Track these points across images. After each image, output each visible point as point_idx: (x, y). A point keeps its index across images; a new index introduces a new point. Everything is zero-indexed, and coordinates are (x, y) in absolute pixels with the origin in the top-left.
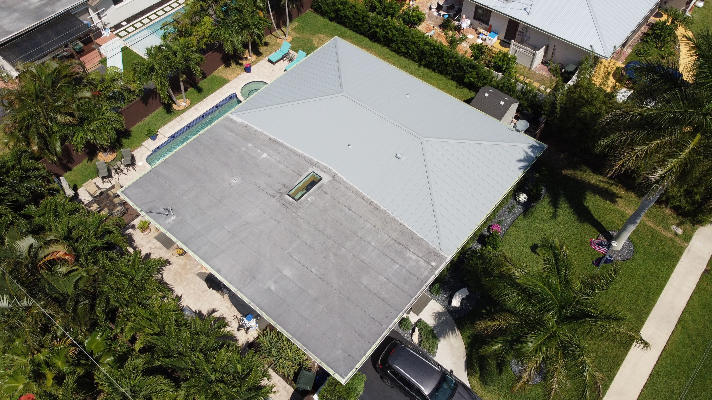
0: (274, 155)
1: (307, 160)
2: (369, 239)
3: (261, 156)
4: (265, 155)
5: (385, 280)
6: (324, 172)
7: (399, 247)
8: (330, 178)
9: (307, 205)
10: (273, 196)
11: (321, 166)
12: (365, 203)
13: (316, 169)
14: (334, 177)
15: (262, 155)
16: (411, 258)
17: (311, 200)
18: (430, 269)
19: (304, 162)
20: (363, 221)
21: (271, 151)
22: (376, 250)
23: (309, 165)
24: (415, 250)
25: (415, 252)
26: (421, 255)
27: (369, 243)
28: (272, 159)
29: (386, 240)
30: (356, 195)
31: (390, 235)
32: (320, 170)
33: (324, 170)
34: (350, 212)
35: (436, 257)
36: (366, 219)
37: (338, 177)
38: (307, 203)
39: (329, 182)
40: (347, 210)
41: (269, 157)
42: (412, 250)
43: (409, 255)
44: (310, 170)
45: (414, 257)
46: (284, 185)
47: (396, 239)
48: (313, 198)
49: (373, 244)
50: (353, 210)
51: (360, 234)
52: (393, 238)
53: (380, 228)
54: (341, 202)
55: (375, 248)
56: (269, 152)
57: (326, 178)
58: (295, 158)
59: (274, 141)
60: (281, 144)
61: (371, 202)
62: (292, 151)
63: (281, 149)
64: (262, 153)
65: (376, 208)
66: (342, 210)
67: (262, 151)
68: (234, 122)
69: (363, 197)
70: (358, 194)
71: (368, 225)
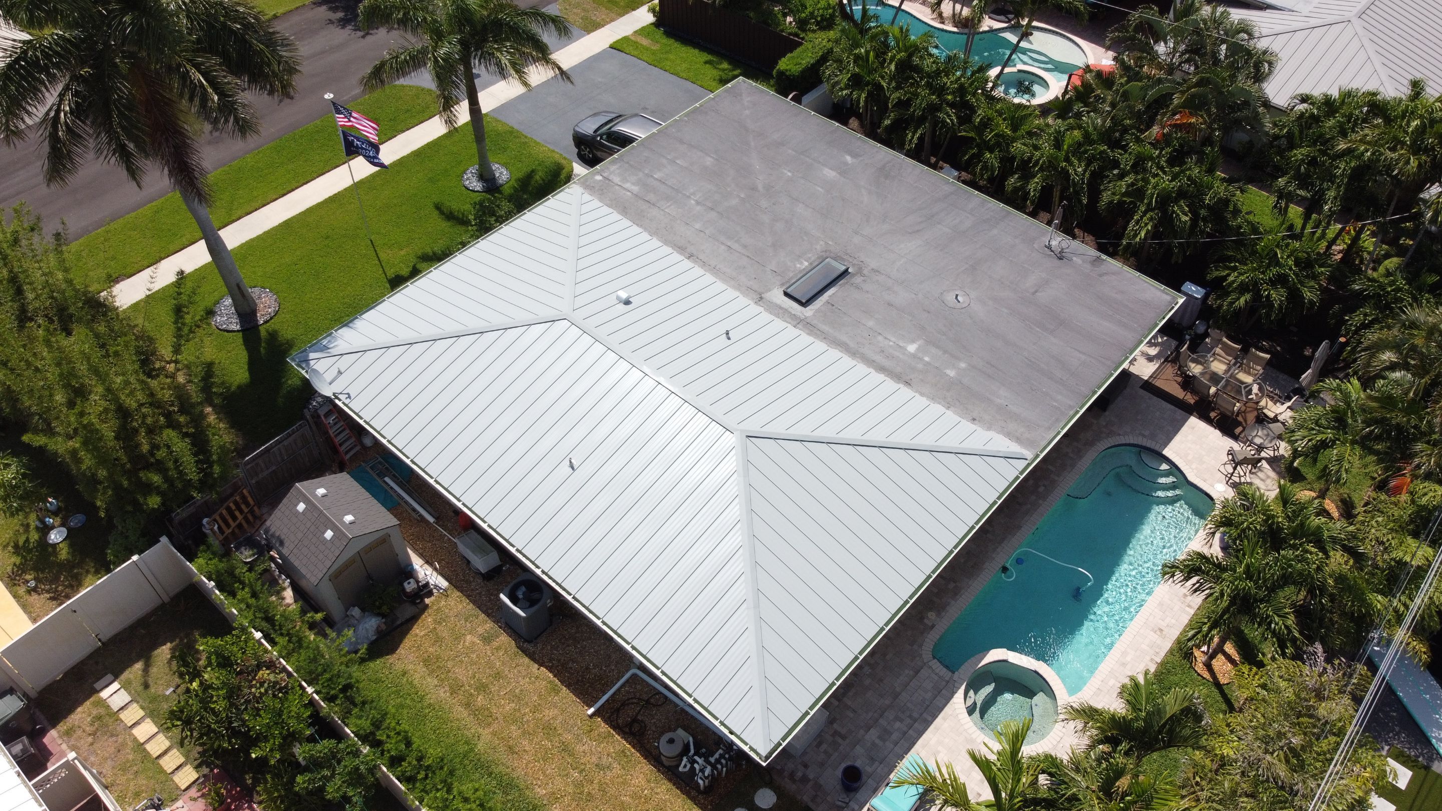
0: (891, 346)
1: (818, 332)
2: (698, 208)
3: (919, 346)
4: (912, 348)
5: (678, 162)
6: (781, 308)
7: (651, 197)
8: (767, 296)
9: (808, 254)
10: (875, 271)
11: (790, 320)
12: (701, 257)
13: (798, 314)
14: (760, 299)
15: (918, 349)
16: (633, 184)
17: (801, 263)
18: (605, 172)
19: (826, 328)
20: (707, 232)
21: (901, 356)
22: (688, 194)
23: (814, 322)
24: (624, 194)
25: (624, 192)
26: (617, 187)
27: (698, 203)
28: (893, 339)
29: (670, 206)
30: (717, 268)
31: (662, 213)
32: (790, 310)
33: (781, 311)
34: (729, 244)
35: (593, 184)
36: (702, 234)
37: (753, 299)
38: (810, 258)
39: (768, 289)
40: (736, 246)
41: (901, 344)
42: (628, 193)
43: (635, 189)
44: (808, 311)
45: (628, 185)
46: (857, 288)
47: (652, 207)
48: (798, 266)
49: (693, 202)
50: (723, 247)
51: (713, 215)
52: (657, 209)
53: (678, 222)
54: (745, 259)
55: (689, 197)
56: (904, 354)
57: (776, 294)
58: (844, 338)
59: (897, 377)
60: (881, 369)
61: (690, 257)
62: (853, 353)
63: (878, 358)
64: (920, 355)
65: (681, 249)
66: (745, 247)
67: (921, 359)
68: (1009, 435)
69: (704, 264)
70: (714, 271)
71: (698, 226)
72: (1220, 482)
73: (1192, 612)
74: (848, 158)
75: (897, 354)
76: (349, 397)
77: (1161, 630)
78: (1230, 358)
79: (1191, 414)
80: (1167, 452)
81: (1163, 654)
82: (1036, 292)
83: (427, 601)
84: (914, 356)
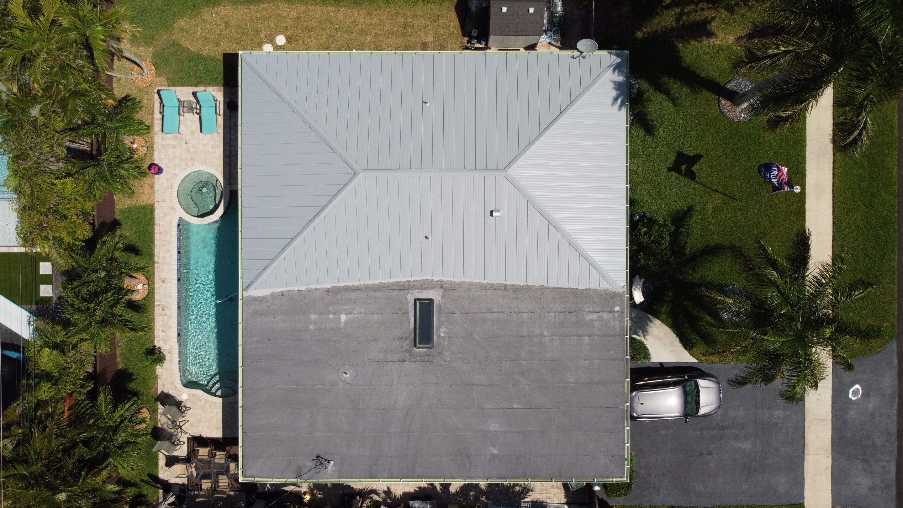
0: (354, 309)
1: (395, 288)
2: (538, 331)
3: (340, 322)
4: (343, 317)
5: (587, 362)
6: (426, 288)
7: (572, 317)
8: (440, 292)
9: (446, 343)
10: (403, 360)
11: (416, 283)
12: (500, 293)
13: (414, 292)
14: (442, 285)
15: (340, 319)
16: (593, 320)
17: (444, 332)
18: (618, 316)
19: (394, 293)
20: (515, 315)
21: (344, 307)
22: (554, 337)
23: (402, 293)
24: (589, 307)
25: (591, 309)
26: (599, 309)
27: (542, 335)
28: (357, 316)
29: (555, 318)
30: (484, 290)
31: (554, 309)
32: (420, 291)
33: (424, 286)
34: (495, 315)
35: (614, 299)
36: (516, 311)
37: (446, 283)
38: (444, 340)
39: (443, 297)
40: (490, 316)
41: (350, 316)
42: (587, 310)
43: (589, 317)
44: (411, 298)
45: (595, 316)
46: (400, 338)
47: (564, 310)
48: (445, 329)
49: (546, 333)
50: (496, 310)
51: (525, 332)
52: (559, 310)
53: (538, 310)
54: (476, 311)
55: (552, 336)
56: (344, 310)
57: (435, 295)
58: (379, 294)
59: (335, 291)
60: (347, 289)
61: (505, 287)
62: (367, 288)
63: (353, 295)
64: (336, 316)
65: (516, 289)
66: (485, 321)
67: (334, 313)
68: (260, 299)
69: (493, 287)
70: (485, 287)
71: (525, 316)
72: (186, 400)
73: (156, 303)
74: (496, 452)
75: (347, 307)
76: (573, 57)
77: (163, 282)
78: (219, 489)
79: (223, 438)
80: (221, 399)
81: (156, 269)
82: (312, 416)
83: (467, 39)
84: (338, 313)
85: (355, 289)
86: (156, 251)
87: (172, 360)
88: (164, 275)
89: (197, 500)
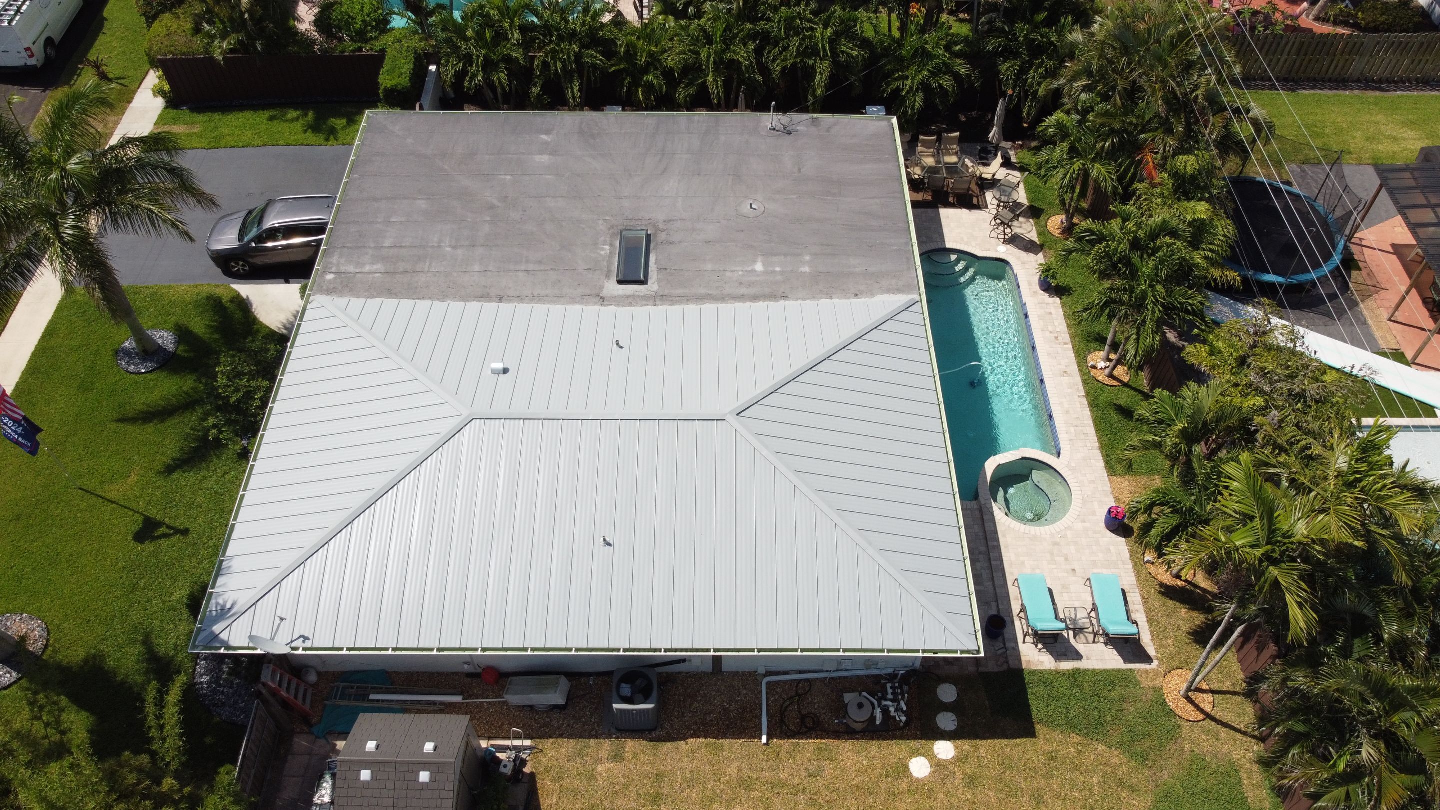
0: (743, 276)
1: (678, 299)
2: (460, 252)
3: (763, 262)
4: (759, 267)
5: (393, 220)
6: (628, 297)
7: (402, 267)
8: (605, 293)
9: (602, 239)
10: (667, 221)
11: (644, 303)
12: (510, 293)
13: (647, 293)
14: (603, 300)
15: (764, 265)
16: (372, 264)
17: (603, 249)
18: (331, 268)
19: (680, 292)
20: (491, 268)
21: (758, 279)
22: (436, 245)
23: (666, 292)
24: (374, 278)
25: (371, 276)
26: (359, 276)
27: (455, 248)
28: (738, 269)
29: (430, 265)
30: (536, 294)
31: (430, 275)
32: (637, 294)
33: (631, 300)
34: (523, 268)
35: (332, 286)
36: (489, 273)
37: (596, 304)
38: (604, 241)
39: (602, 288)
40: (531, 267)
41: (750, 269)
42: (378, 275)
43: (379, 267)
44: (653, 286)
45: (367, 268)
46: (672, 243)
47: (415, 275)
48: (603, 253)
49: (448, 249)
50: (521, 274)
51: (480, 251)
52: (422, 274)
53: (455, 274)
54: (552, 273)
55: (439, 247)
56: (758, 276)
57: (612, 288)
58: (703, 291)
59: (772, 297)
60: (755, 298)
61: (501, 299)
62: (723, 298)
63: (743, 291)
64: (770, 269)
65: (484, 297)
66: (540, 262)
67: (774, 272)
68: (889, 291)
69: (521, 299)
70: (535, 299)
71: (477, 268)
72: (998, 245)
73: (1070, 346)
74: (544, 137)
75: (754, 279)
76: (306, 639)
77: (1066, 372)
78: (932, 150)
79: (938, 208)
80: (949, 245)
81: (1082, 388)
82: (800, 170)
83: (527, 770)
84: (766, 273)
85: (742, 298)
86: (1087, 412)
87: (1030, 284)
88: (1066, 380)
89: (958, 134)
